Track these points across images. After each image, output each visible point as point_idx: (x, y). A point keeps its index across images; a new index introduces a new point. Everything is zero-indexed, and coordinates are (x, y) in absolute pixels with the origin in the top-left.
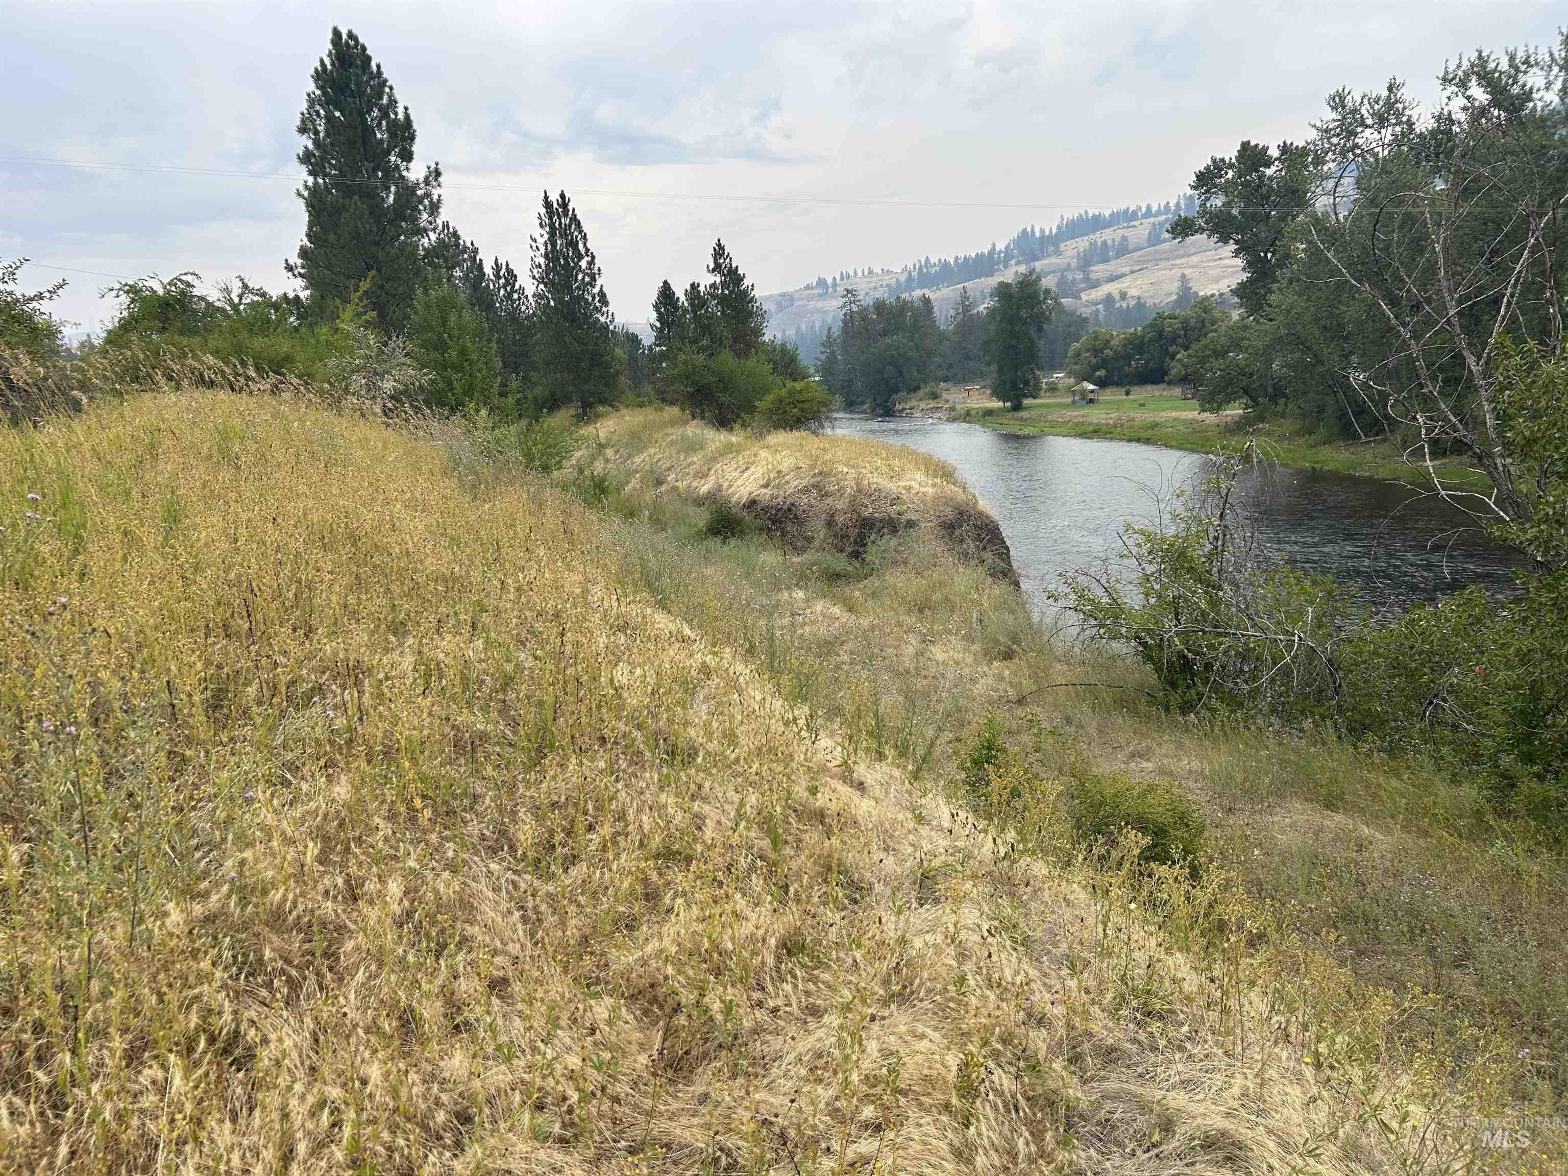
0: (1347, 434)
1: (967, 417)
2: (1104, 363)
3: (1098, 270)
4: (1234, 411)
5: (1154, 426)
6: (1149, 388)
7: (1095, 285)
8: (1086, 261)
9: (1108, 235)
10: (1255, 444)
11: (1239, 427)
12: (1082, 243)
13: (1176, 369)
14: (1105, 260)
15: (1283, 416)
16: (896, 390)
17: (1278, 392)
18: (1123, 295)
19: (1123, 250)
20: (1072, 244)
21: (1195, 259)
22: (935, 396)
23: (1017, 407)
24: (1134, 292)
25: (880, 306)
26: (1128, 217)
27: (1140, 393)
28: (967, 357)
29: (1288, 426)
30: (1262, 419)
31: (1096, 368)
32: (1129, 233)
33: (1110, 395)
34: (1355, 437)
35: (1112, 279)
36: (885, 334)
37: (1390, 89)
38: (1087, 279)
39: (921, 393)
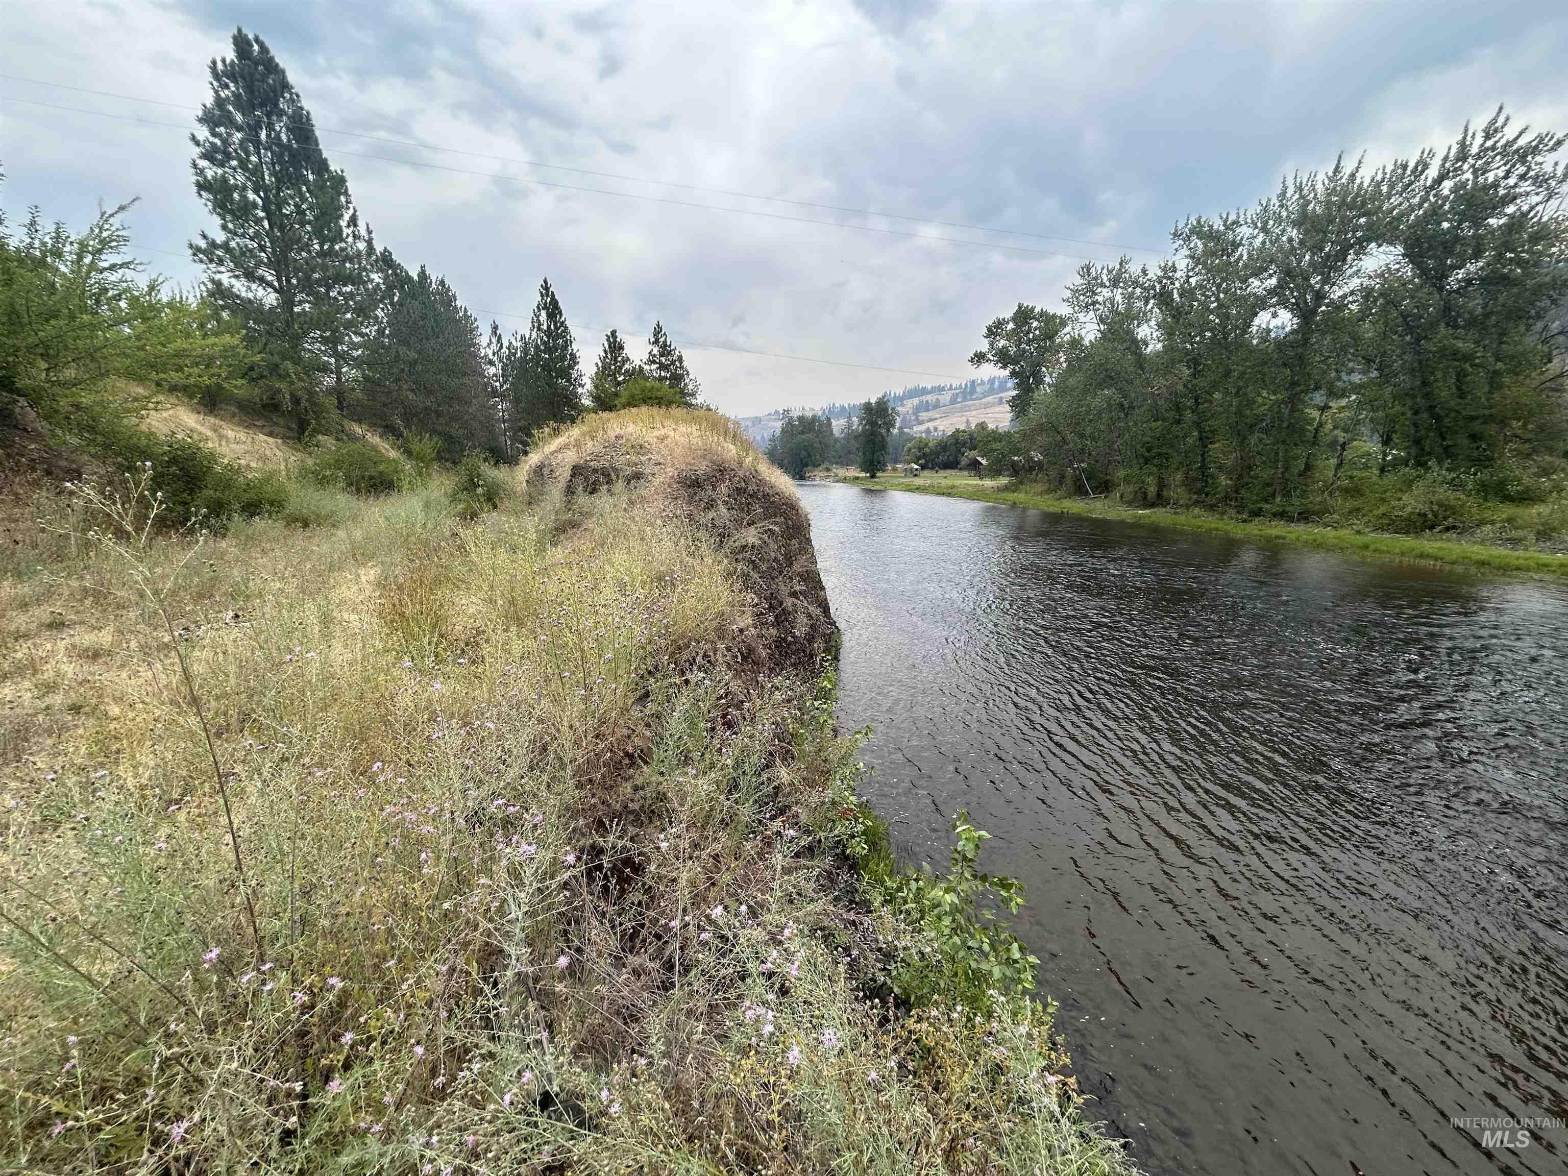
0: (1080, 491)
1: (844, 480)
2: (925, 456)
3: (923, 415)
4: (1003, 481)
5: (953, 487)
6: (949, 471)
7: (921, 423)
8: (917, 410)
9: (929, 398)
10: (1020, 497)
11: (1006, 488)
12: (916, 401)
13: (964, 461)
14: (928, 410)
15: (1036, 481)
16: (807, 465)
17: (1032, 467)
18: (936, 429)
19: (937, 406)
20: (910, 401)
21: (974, 413)
22: (828, 470)
23: (873, 476)
24: (941, 428)
25: (801, 419)
26: (940, 390)
27: (943, 473)
28: (849, 452)
29: (1039, 487)
30: (1021, 483)
31: (919, 458)
32: (940, 397)
33: (926, 473)
34: (1086, 493)
35: (930, 420)
36: (803, 433)
37: (1121, 264)
38: (917, 419)
39: (820, 468)
